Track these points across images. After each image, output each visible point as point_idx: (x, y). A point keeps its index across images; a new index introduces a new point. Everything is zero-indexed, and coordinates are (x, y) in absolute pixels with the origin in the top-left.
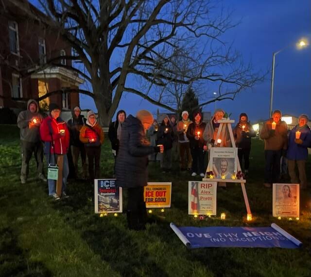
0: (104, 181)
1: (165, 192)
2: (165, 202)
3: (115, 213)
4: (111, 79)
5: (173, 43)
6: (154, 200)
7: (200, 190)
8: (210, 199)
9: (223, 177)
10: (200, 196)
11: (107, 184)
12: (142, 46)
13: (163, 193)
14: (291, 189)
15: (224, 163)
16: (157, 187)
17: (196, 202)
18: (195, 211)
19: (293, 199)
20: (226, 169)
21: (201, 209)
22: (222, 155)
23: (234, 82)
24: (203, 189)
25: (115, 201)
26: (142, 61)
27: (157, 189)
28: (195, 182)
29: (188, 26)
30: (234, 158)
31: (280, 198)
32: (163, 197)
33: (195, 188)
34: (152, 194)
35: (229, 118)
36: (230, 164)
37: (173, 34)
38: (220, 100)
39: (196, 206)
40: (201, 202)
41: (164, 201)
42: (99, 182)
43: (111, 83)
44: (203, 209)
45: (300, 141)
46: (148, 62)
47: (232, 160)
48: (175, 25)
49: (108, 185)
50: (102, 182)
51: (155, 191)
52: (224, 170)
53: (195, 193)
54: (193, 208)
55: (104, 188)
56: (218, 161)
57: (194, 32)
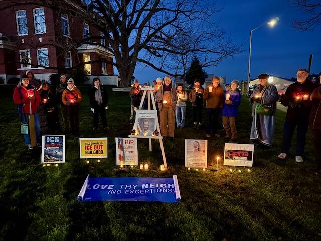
0: (50, 137)
1: (102, 146)
2: (103, 153)
3: (56, 163)
4: (130, 53)
5: (176, 25)
6: (93, 152)
7: (125, 145)
8: (132, 152)
9: (145, 134)
10: (125, 150)
11: (52, 139)
12: (153, 28)
13: (100, 147)
14: (200, 145)
15: (147, 123)
16: (95, 142)
17: (122, 155)
18: (122, 161)
19: (202, 152)
20: (148, 128)
21: (126, 160)
22: (145, 116)
23: (219, 53)
24: (127, 144)
25: (59, 153)
26: (153, 39)
27: (95, 143)
28: (120, 138)
29: (185, 13)
30: (154, 119)
31: (191, 152)
32: (100, 149)
33: (120, 143)
34: (91, 147)
35: (151, 87)
36: (151, 123)
37: (176, 18)
38: (206, 66)
39: (122, 158)
40: (126, 155)
41: (101, 152)
42: (46, 138)
43: (130, 55)
44: (128, 160)
45: (230, 102)
46: (157, 39)
47: (153, 120)
48: (178, 11)
49: (53, 141)
50: (48, 138)
51: (93, 145)
52: (147, 128)
53: (122, 148)
54: (120, 159)
55: (50, 143)
56: (142, 121)
57: (188, 16)
